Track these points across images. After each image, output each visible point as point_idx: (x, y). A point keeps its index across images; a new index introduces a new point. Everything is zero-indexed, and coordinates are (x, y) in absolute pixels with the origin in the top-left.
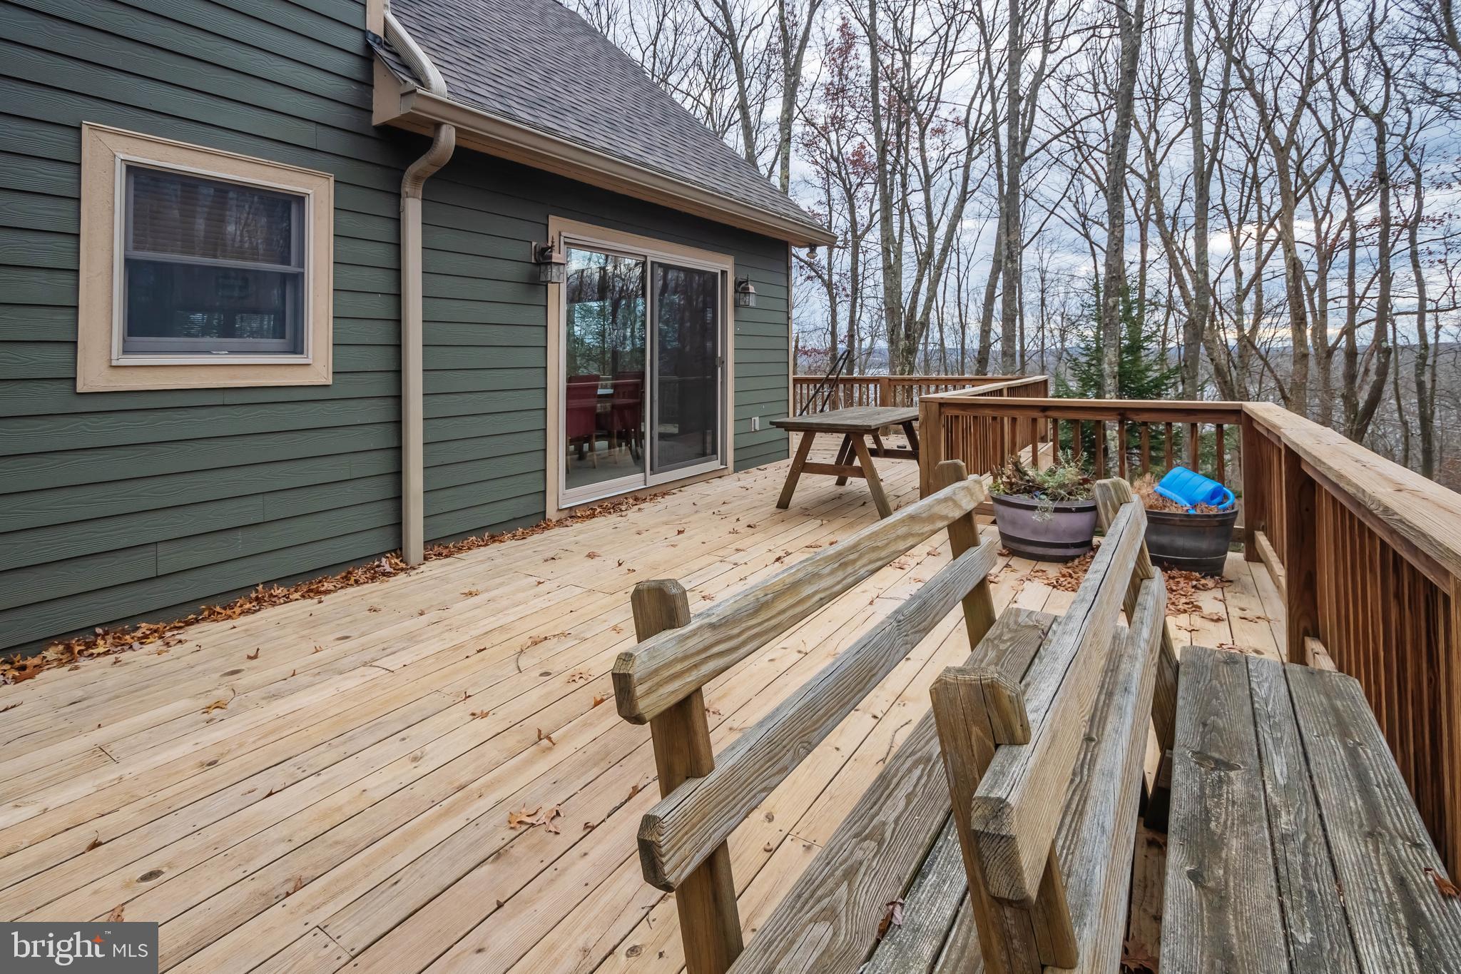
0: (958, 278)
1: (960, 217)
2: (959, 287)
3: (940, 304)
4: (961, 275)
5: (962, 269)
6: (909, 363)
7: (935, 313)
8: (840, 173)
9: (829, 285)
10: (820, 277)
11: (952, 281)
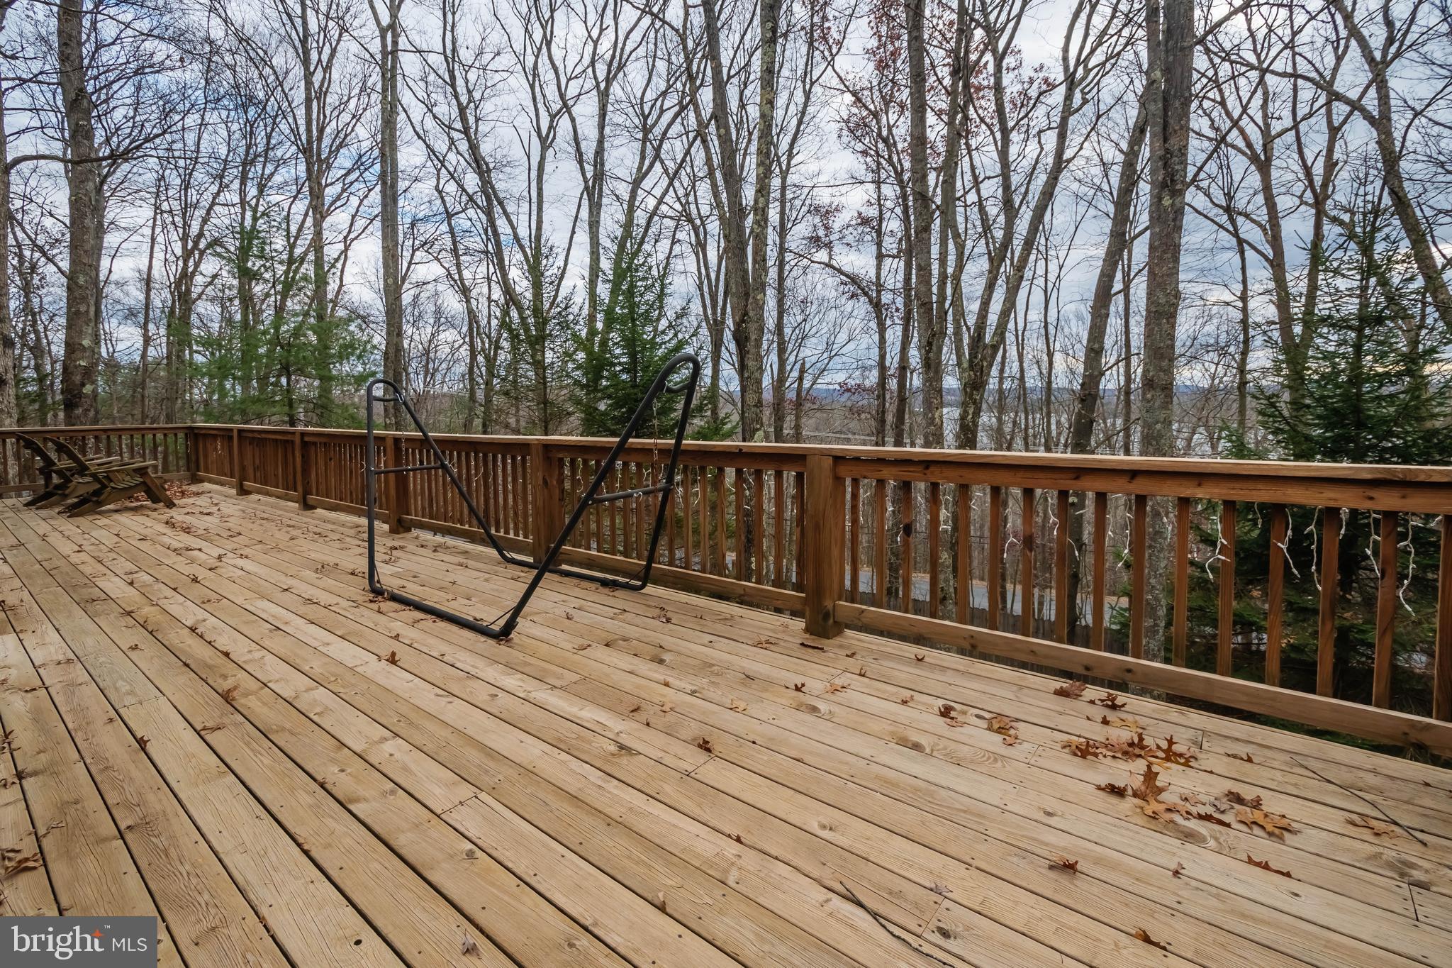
0: (1046, 291)
1: (1051, 194)
2: (1047, 302)
3: (1021, 326)
4: (1050, 285)
5: (1052, 277)
6: (975, 403)
7: (1013, 338)
8: (890, 157)
9: (877, 305)
10: (866, 294)
11: (1037, 296)
